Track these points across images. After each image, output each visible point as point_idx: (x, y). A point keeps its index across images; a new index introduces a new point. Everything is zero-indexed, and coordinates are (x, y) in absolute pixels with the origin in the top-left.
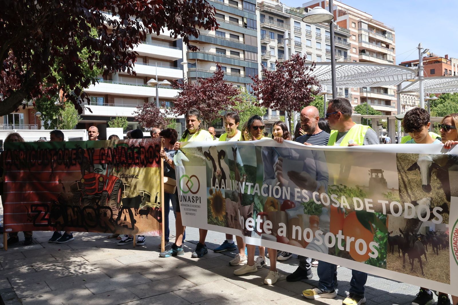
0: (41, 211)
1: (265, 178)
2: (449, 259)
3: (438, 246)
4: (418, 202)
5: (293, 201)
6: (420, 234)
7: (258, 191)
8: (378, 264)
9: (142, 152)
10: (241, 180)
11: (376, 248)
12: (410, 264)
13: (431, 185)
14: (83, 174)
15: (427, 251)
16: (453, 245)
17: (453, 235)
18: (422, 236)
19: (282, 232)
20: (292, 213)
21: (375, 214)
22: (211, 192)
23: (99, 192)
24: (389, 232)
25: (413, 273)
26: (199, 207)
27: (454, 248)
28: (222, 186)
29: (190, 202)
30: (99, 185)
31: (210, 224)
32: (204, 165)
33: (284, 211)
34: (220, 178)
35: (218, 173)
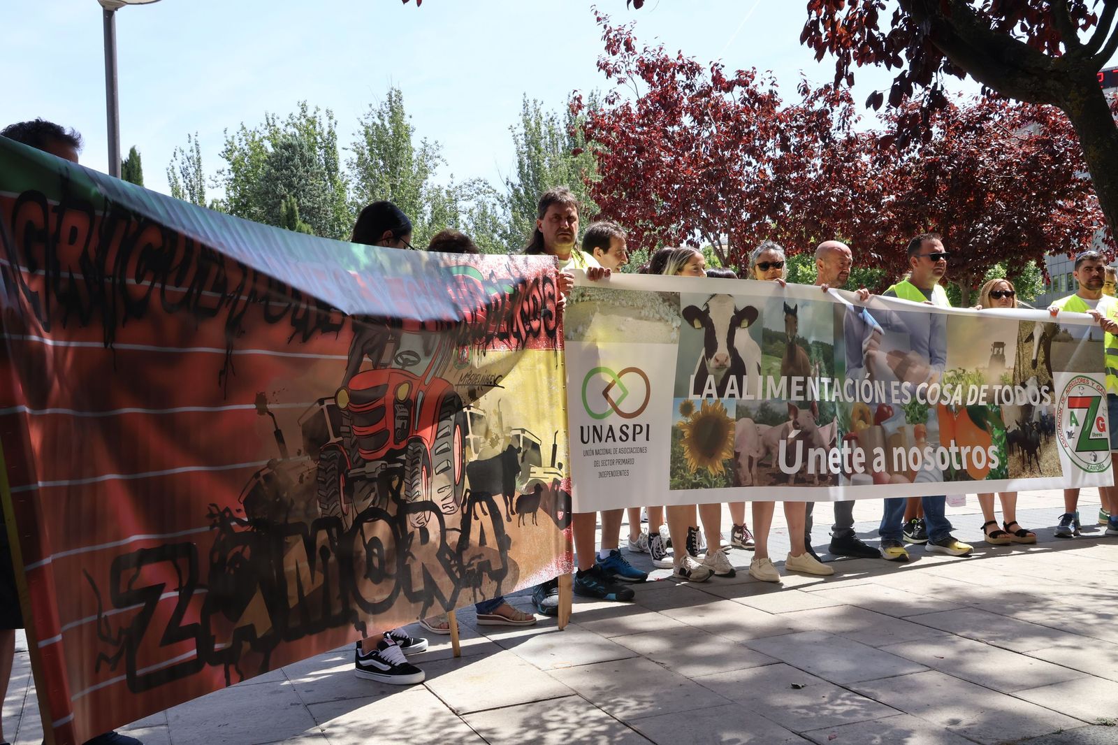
4: (1026, 383)
5: (890, 405)
6: (1035, 422)
7: (839, 394)
8: (1000, 475)
11: (995, 453)
12: (1029, 462)
13: (1038, 360)
20: (890, 426)
21: (987, 407)
22: (687, 408)
23: (397, 448)
24: (1007, 428)
28: (728, 391)
29: (614, 440)
30: (398, 414)
31: (679, 489)
32: (673, 342)
33: (880, 425)
34: (722, 373)
35: (717, 360)
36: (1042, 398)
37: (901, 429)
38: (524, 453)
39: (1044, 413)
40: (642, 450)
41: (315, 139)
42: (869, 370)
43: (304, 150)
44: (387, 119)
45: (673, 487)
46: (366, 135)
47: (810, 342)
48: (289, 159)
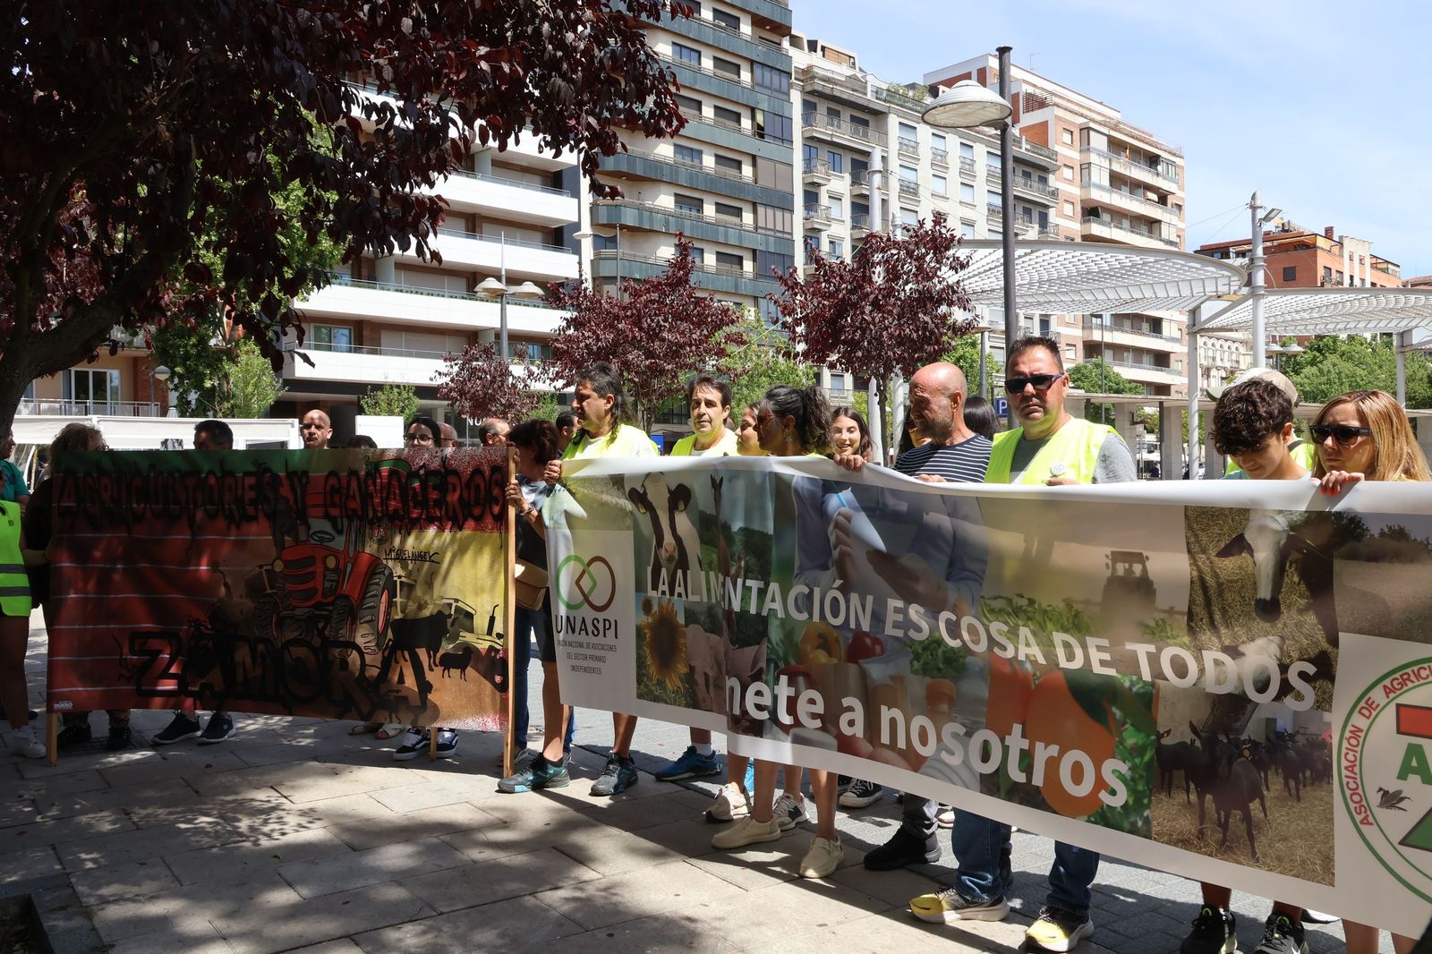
0: (161, 652)
1: (801, 567)
2: (1332, 813)
3: (1301, 775)
4: (1242, 648)
5: (879, 636)
6: (1250, 741)
7: (778, 606)
8: (1126, 825)
9: (450, 487)
10: (733, 571)
11: (1121, 777)
12: (1220, 825)
13: (1281, 601)
14: (279, 544)
15: (1268, 789)
16: (1344, 772)
17: (1345, 744)
18: (1255, 745)
19: (851, 723)
21: (1119, 680)
22: (647, 606)
23: (324, 601)
24: (1161, 732)
25: (1225, 852)
26: (612, 648)
27: (1348, 783)
28: (678, 590)
29: (587, 634)
30: (326, 578)
31: (644, 699)
32: (628, 528)
33: (857, 663)
34: (673, 566)
35: (667, 551)
36: (1286, 688)
37: (899, 679)
38: (455, 619)
39: (1285, 724)
42: (842, 573)
45: (638, 696)
47: (735, 529)
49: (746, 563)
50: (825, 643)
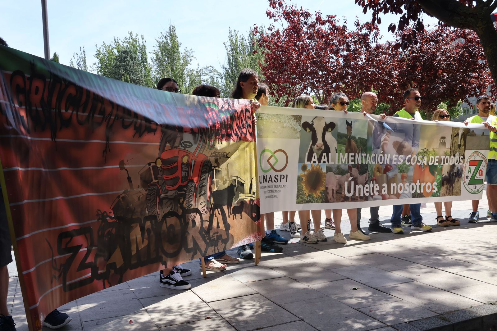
1: (373, 149)
4: (455, 155)
5: (391, 165)
7: (369, 161)
8: (436, 195)
11: (436, 186)
13: (461, 144)
18: (456, 173)
19: (384, 191)
20: (390, 174)
22: (304, 168)
23: (183, 185)
24: (443, 175)
28: (323, 160)
29: (272, 182)
30: (183, 170)
31: (300, 203)
32: (298, 138)
33: (386, 173)
34: (320, 152)
35: (318, 146)
36: (460, 161)
37: (395, 175)
38: (238, 187)
39: (459, 168)
40: (284, 186)
41: (137, 48)
42: (383, 149)
43: (132, 54)
44: (169, 39)
45: (298, 203)
46: (159, 47)
47: (357, 138)
48: (125, 57)
49: (361, 149)
50: (379, 170)
